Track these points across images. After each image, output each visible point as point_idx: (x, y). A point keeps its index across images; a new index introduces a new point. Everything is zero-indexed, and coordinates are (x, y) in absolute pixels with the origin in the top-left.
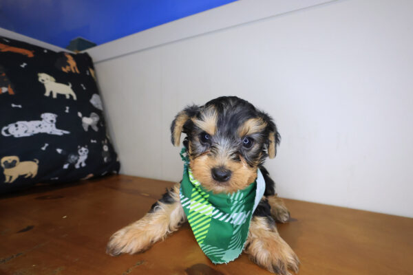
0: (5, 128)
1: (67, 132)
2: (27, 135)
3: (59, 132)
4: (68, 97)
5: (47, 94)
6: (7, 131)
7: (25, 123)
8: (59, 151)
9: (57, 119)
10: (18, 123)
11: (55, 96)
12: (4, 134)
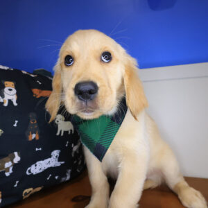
0: (29, 169)
1: (63, 163)
2: (41, 171)
3: (59, 164)
4: (69, 132)
5: (58, 134)
6: (30, 171)
7: (41, 162)
8: (56, 177)
9: (60, 154)
10: (37, 163)
11: (62, 134)
12: (28, 173)
